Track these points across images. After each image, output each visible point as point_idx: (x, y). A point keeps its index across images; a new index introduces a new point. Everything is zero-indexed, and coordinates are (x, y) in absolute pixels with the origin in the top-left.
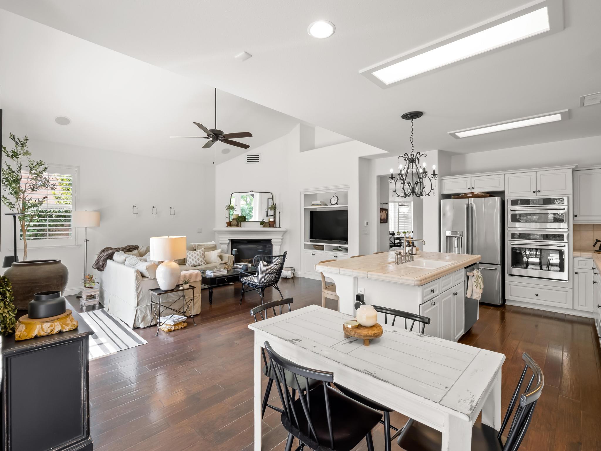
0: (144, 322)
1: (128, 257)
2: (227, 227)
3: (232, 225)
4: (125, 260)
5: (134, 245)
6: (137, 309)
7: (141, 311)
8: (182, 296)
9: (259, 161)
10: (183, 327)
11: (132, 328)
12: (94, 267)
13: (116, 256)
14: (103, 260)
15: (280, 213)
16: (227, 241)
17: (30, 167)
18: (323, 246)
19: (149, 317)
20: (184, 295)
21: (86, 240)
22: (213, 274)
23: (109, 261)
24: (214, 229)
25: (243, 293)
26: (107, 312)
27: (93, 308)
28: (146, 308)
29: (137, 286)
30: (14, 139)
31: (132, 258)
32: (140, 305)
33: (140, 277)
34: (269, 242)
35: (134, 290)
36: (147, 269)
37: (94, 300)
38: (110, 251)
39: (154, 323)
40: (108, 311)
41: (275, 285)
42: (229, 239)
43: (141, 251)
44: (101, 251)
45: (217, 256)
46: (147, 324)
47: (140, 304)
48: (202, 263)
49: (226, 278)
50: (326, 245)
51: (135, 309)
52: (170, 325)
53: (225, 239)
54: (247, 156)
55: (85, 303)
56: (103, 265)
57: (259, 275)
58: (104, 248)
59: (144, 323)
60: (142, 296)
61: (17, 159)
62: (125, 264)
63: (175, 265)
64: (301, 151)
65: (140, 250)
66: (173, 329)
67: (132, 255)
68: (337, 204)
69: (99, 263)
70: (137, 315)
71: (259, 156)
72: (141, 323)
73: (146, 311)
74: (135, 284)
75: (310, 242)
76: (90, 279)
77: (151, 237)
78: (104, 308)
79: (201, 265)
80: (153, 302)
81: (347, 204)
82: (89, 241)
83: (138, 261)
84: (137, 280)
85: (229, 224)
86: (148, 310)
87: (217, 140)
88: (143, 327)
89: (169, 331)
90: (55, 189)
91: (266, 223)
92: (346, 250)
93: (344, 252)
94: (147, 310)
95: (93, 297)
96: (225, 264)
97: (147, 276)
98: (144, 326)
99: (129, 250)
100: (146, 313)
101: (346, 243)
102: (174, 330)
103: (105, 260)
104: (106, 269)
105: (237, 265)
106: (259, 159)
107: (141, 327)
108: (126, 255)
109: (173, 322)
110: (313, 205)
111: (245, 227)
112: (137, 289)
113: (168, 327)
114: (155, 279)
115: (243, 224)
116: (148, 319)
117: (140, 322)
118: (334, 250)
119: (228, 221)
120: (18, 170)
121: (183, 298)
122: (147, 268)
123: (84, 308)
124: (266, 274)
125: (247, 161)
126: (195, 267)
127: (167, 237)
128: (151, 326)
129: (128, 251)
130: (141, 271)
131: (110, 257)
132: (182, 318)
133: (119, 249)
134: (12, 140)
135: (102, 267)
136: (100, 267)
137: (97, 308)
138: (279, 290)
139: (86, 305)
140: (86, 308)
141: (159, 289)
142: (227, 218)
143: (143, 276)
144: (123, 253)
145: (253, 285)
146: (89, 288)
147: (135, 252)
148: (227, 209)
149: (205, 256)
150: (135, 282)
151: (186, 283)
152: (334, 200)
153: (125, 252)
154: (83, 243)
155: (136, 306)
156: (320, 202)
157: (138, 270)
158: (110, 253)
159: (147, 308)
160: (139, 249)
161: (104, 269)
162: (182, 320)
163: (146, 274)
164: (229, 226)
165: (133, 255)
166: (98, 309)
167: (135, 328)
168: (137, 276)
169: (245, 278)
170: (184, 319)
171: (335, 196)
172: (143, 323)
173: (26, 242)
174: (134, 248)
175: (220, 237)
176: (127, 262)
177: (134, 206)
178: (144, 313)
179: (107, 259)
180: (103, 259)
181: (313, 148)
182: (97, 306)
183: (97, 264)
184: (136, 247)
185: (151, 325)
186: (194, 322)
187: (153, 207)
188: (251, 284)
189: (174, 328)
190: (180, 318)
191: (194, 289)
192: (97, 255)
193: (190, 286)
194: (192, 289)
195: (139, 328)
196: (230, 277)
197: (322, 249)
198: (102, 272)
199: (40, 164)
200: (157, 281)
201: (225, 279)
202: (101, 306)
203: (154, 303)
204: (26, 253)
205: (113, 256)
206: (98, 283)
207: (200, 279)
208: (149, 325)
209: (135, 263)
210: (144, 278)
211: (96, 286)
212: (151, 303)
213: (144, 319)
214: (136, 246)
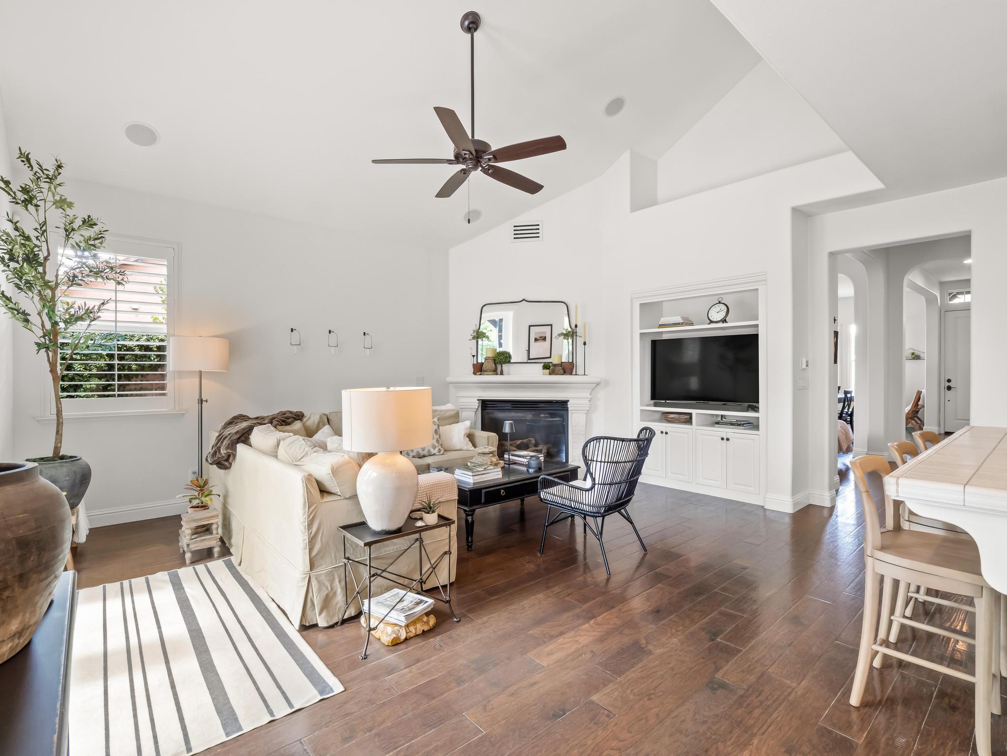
0: (327, 611)
1: (284, 439)
2: (475, 373)
3: (485, 371)
4: (278, 445)
5: (295, 409)
6: (310, 577)
7: (319, 582)
8: (417, 539)
9: (539, 237)
10: (426, 628)
11: (297, 629)
12: (209, 460)
13: (258, 436)
14: (229, 444)
15: (585, 344)
16: (476, 404)
17: (66, 230)
18: (690, 414)
19: (340, 597)
20: (421, 538)
21: (202, 400)
22: (474, 480)
23: (240, 447)
24: (449, 379)
25: (547, 526)
26: (238, 568)
27: (206, 555)
28: (330, 575)
29: (309, 516)
30: (30, 163)
31: (293, 442)
32: (316, 566)
33: (316, 492)
34: (562, 405)
35: (302, 528)
36: (332, 472)
37: (209, 537)
38: (244, 425)
39: (352, 612)
40: (240, 565)
41: (623, 511)
42: (478, 400)
43: (309, 423)
44: (225, 424)
45: (464, 435)
46: (334, 615)
47: (316, 563)
48: (436, 451)
49: (502, 489)
50: (696, 413)
51: (306, 577)
52: (396, 625)
53: (470, 401)
54: (514, 226)
55: (188, 545)
56: (229, 456)
57: (596, 486)
58: (231, 417)
59: (328, 614)
60: (322, 544)
61: (37, 210)
62: (276, 457)
63: (405, 463)
64: (634, 209)
65: (307, 420)
66: (403, 637)
67: (292, 434)
68: (724, 321)
69: (220, 451)
70: (310, 594)
71: (539, 225)
72: (320, 614)
73: (332, 582)
74: (305, 513)
75: (655, 406)
76: (200, 487)
77: (343, 389)
78: (231, 554)
79: (434, 454)
80: (348, 559)
81: (758, 320)
82: (206, 401)
83: (307, 449)
84: (310, 503)
85: (479, 369)
86: (337, 580)
87: (475, 167)
88: (325, 625)
89: (396, 643)
90: (124, 283)
91: (555, 365)
92: (753, 425)
93: (745, 429)
94: (334, 579)
95: (206, 529)
96: (491, 455)
97: (333, 490)
98: (328, 622)
99: (283, 421)
100: (332, 589)
101: (755, 409)
102: (406, 639)
103: (232, 445)
104: (236, 465)
105: (513, 455)
106: (539, 233)
107: (319, 626)
108: (279, 434)
109: (403, 619)
110: (661, 326)
111: (513, 373)
112: (310, 525)
113: (389, 629)
114: (354, 497)
115: (505, 367)
116: (337, 604)
117: (317, 610)
118: (717, 423)
119: (475, 363)
120: (37, 234)
121: (417, 544)
122: (335, 471)
123: (188, 556)
124: (611, 484)
125: (514, 238)
126: (420, 458)
127: (384, 389)
128: (344, 622)
129: (283, 423)
130: (319, 479)
131: (243, 438)
132: (421, 602)
133: (263, 418)
134: (25, 165)
135: (227, 460)
136: (224, 462)
137: (216, 555)
138: (632, 523)
139: (193, 550)
140: (193, 556)
141: (363, 524)
142: (474, 356)
143: (324, 491)
144: (272, 428)
145: (575, 509)
146: (198, 507)
147: (297, 425)
148: (473, 338)
149: (440, 435)
150: (305, 507)
151: (429, 509)
152: (717, 314)
153: (275, 427)
154: (196, 406)
155: (306, 570)
156: (681, 317)
157: (310, 475)
158: (243, 429)
159: (333, 576)
160: (305, 419)
161: (231, 464)
162: (425, 609)
163: (331, 485)
164: (480, 373)
165: (295, 433)
166: (219, 557)
167: (306, 628)
168: (308, 492)
169: (550, 490)
170: (429, 606)
171: (720, 303)
172: (324, 614)
173: (61, 404)
174: (294, 416)
175: (460, 394)
176: (281, 451)
177: (292, 330)
178: (327, 588)
179: (237, 443)
180: (229, 441)
181: (654, 203)
182: (216, 550)
183: (215, 454)
184: (298, 416)
185: (345, 617)
186: (452, 611)
187: (330, 332)
188: (571, 507)
189: (407, 633)
190: (418, 604)
191: (450, 526)
192: (217, 432)
193: (440, 516)
194: (444, 528)
195: (316, 625)
196: (509, 485)
197: (688, 420)
198: (227, 470)
199: (89, 223)
200: (358, 503)
201: (499, 490)
202: (226, 551)
203: (350, 562)
204: (60, 427)
205: (249, 435)
206: (219, 496)
207: (456, 497)
208: (341, 617)
209: (302, 455)
210: (325, 494)
211: (215, 503)
212: (346, 561)
213: (327, 603)
214: (298, 413)
